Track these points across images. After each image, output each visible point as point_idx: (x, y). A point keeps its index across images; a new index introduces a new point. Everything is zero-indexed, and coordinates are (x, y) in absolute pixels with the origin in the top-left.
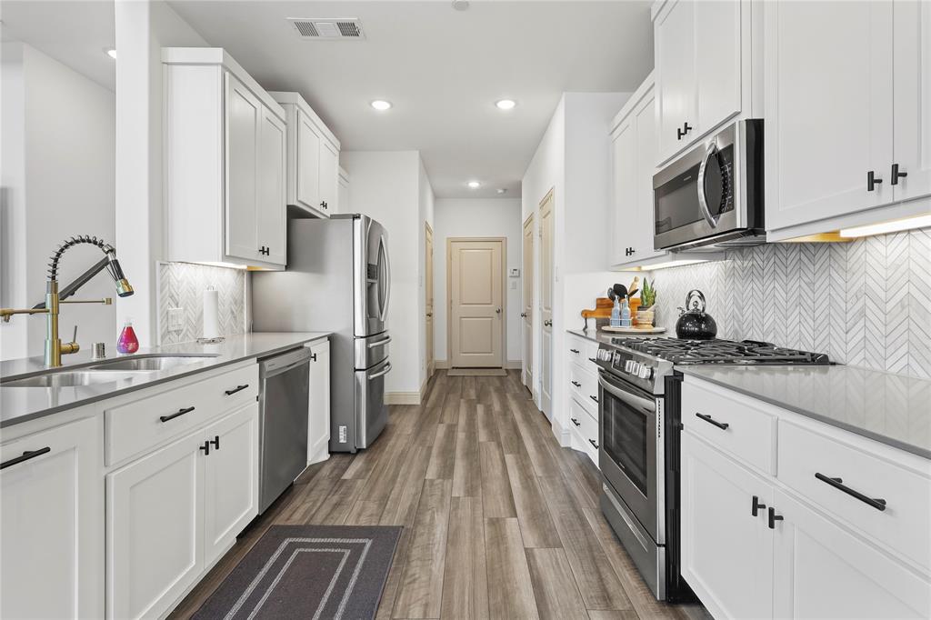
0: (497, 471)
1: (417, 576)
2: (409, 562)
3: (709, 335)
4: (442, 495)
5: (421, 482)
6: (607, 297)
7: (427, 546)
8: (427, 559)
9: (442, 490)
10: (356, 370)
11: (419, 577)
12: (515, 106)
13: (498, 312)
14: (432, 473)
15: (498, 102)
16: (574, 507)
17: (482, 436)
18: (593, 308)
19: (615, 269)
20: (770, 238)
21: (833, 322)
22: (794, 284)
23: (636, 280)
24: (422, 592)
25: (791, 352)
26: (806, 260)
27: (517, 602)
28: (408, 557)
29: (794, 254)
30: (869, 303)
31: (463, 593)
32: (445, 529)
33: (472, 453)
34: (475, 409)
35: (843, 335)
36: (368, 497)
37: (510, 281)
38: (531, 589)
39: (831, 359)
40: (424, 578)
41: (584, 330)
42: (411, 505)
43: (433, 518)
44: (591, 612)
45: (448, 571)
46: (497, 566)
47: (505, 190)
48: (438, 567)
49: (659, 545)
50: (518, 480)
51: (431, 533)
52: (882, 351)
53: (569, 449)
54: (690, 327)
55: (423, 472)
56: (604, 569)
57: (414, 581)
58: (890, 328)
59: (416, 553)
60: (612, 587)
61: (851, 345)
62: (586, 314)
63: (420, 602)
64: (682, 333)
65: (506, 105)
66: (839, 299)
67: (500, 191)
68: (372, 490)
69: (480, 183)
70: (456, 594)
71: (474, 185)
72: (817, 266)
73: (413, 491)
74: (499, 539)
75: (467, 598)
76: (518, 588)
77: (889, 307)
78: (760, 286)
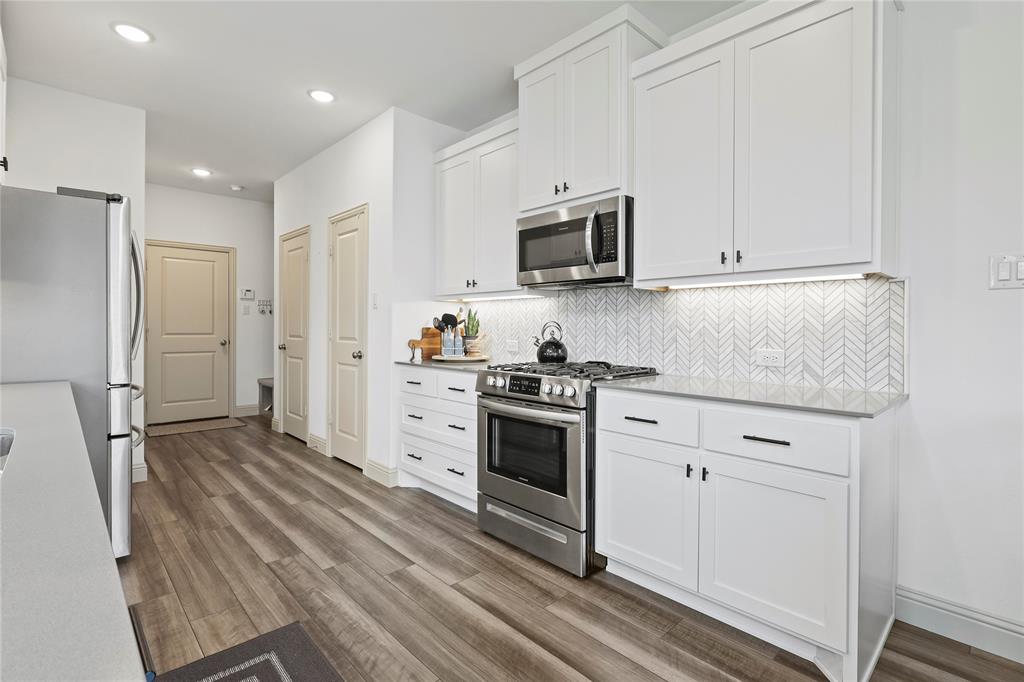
0: (347, 529)
1: (372, 658)
2: (348, 651)
3: (562, 359)
4: (309, 572)
5: (264, 569)
6: (432, 326)
7: (352, 628)
8: (365, 639)
9: (304, 568)
10: (110, 437)
11: (376, 660)
12: (332, 102)
13: (223, 344)
14: (267, 554)
15: (312, 91)
16: (457, 537)
17: (291, 500)
18: (418, 337)
19: (439, 298)
20: (636, 285)
21: (653, 346)
22: (623, 318)
23: (461, 310)
24: (396, 669)
25: (632, 368)
26: (632, 302)
27: (489, 630)
28: (341, 647)
29: (623, 296)
30: (679, 333)
31: (436, 648)
32: (353, 604)
33: (295, 519)
34: (245, 471)
35: (661, 355)
36: (204, 613)
37: (241, 306)
38: (489, 614)
39: (657, 371)
40: (383, 656)
41: (411, 360)
42: (280, 597)
43: (325, 600)
44: (547, 608)
45: (401, 638)
46: (442, 611)
47: (243, 188)
48: (385, 639)
49: (582, 532)
50: (380, 531)
51: (343, 615)
52: (687, 363)
53: (397, 488)
54: (550, 352)
55: (254, 558)
56: (525, 575)
57: (375, 664)
58: (692, 349)
59: (345, 639)
60: (543, 585)
61: (666, 361)
62: (413, 345)
63: (403, 677)
64: (543, 358)
65: (322, 97)
66: (657, 330)
67: (235, 188)
68: (199, 602)
69: (212, 173)
70: (431, 652)
71: (202, 173)
72: (642, 306)
73: (264, 581)
74: (418, 589)
75: (444, 650)
76: (478, 619)
77: (692, 334)
78: (593, 320)
